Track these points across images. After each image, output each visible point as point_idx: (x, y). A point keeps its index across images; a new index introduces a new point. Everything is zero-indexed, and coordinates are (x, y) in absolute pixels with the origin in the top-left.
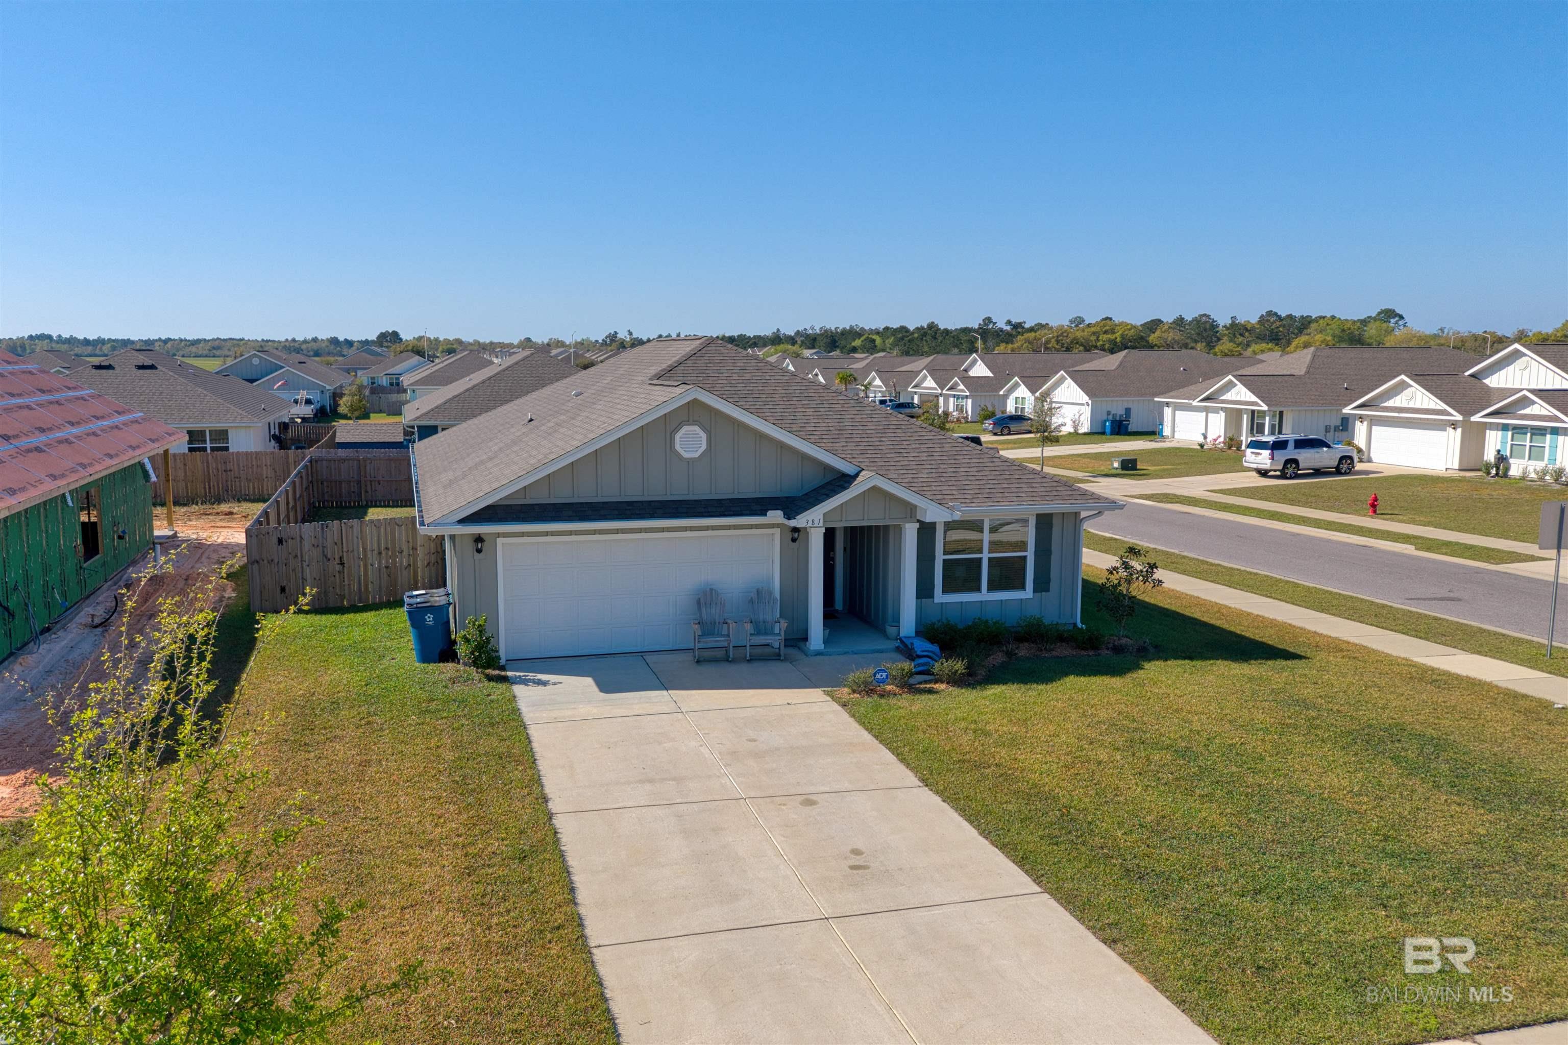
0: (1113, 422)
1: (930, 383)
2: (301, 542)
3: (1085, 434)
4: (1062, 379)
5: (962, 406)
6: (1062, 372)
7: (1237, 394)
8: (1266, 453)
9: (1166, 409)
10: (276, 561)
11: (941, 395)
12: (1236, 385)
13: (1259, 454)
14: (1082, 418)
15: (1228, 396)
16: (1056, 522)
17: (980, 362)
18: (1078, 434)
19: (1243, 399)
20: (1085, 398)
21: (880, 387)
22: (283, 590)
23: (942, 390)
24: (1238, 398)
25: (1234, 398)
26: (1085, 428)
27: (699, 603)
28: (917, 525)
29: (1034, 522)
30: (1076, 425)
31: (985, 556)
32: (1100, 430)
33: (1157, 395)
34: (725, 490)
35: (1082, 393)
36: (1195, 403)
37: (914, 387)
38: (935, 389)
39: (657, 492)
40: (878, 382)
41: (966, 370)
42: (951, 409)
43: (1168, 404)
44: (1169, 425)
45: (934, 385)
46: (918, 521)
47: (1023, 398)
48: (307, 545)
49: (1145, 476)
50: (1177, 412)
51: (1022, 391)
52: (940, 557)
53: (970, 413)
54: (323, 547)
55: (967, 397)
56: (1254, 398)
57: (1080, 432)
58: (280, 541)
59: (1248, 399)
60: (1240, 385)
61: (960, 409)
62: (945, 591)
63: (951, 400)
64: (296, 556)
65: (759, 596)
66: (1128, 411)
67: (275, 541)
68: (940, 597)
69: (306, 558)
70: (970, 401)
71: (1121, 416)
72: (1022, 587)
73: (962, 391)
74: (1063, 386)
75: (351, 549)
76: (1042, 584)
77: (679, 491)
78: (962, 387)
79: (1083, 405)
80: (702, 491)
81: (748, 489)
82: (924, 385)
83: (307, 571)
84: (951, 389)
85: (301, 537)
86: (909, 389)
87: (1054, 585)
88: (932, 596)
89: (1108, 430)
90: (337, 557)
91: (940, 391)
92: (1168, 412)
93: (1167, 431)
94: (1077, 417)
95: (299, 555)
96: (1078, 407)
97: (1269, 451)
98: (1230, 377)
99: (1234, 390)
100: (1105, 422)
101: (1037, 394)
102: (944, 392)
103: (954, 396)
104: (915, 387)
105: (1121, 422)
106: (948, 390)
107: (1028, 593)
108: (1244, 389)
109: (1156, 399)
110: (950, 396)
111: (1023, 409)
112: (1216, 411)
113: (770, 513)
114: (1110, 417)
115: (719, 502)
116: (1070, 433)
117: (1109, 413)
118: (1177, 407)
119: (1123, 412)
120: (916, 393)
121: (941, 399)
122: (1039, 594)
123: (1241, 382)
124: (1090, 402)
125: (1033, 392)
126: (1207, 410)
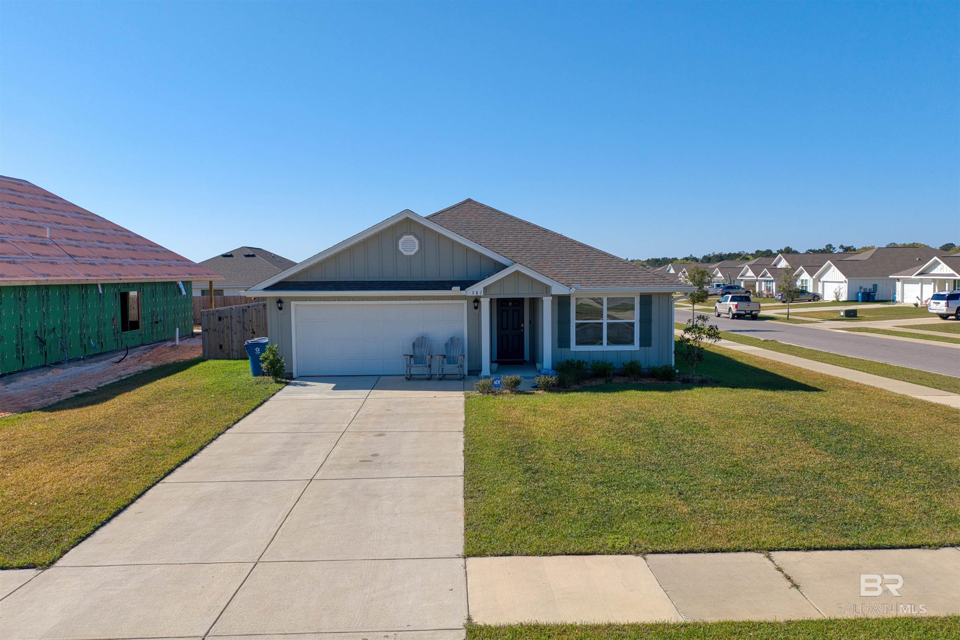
0: (863, 294)
1: (750, 273)
2: (231, 320)
3: (844, 301)
4: (829, 267)
5: (770, 287)
6: (829, 261)
7: (941, 269)
8: (943, 303)
9: (897, 283)
10: (217, 330)
11: (757, 280)
12: (940, 263)
13: (939, 303)
14: (841, 291)
15: (935, 271)
16: (654, 300)
17: (783, 259)
18: (839, 301)
19: (945, 272)
20: (843, 278)
21: (721, 277)
22: (221, 347)
23: (757, 277)
24: (942, 272)
25: (939, 272)
26: (844, 298)
27: (414, 345)
28: (551, 298)
29: (639, 300)
30: (837, 295)
31: (605, 321)
32: (855, 299)
33: (891, 274)
34: (432, 276)
35: (842, 275)
36: (913, 277)
37: (740, 276)
38: (753, 277)
39: (389, 276)
40: (720, 275)
41: (775, 265)
42: (763, 289)
43: (898, 280)
44: (900, 294)
45: (753, 275)
46: (552, 295)
47: (806, 280)
48: (234, 321)
49: (860, 319)
50: (905, 285)
51: (805, 276)
52: (573, 321)
53: (774, 291)
54: (243, 323)
55: (772, 281)
56: (952, 272)
57: (841, 300)
58: (220, 319)
59: (948, 272)
60: (942, 263)
61: (768, 289)
62: (578, 343)
63: (763, 283)
64: (228, 328)
65: (453, 342)
66: (875, 286)
67: (217, 318)
68: (574, 347)
69: (234, 329)
70: (774, 284)
71: (870, 289)
72: (631, 342)
73: (769, 277)
74: (830, 271)
75: (259, 324)
76: (646, 341)
77: (403, 276)
78: (769, 275)
79: (842, 282)
80: (417, 276)
81: (446, 276)
82: (747, 275)
83: (234, 336)
84: (762, 276)
85: (231, 317)
86: (738, 278)
87: (654, 342)
88: (569, 347)
89: (860, 299)
90: (251, 329)
91: (756, 278)
92: (899, 285)
93: (898, 298)
94: (838, 290)
95: (230, 327)
96: (838, 284)
97: (946, 301)
98: (935, 258)
99: (939, 267)
100: (858, 293)
101: (814, 277)
102: (759, 278)
103: (765, 281)
104: (742, 276)
105: (869, 293)
106: (761, 277)
107: (636, 346)
108: (946, 266)
109: (890, 277)
110: (762, 281)
111: (806, 287)
112: (928, 282)
113: (453, 288)
114: (862, 291)
115: (427, 282)
116: (833, 301)
117: (861, 288)
118: (905, 281)
119: (871, 287)
120: (742, 280)
121: (757, 283)
122: (643, 348)
123: (943, 261)
124: (847, 280)
125: (811, 275)
126: (923, 282)
